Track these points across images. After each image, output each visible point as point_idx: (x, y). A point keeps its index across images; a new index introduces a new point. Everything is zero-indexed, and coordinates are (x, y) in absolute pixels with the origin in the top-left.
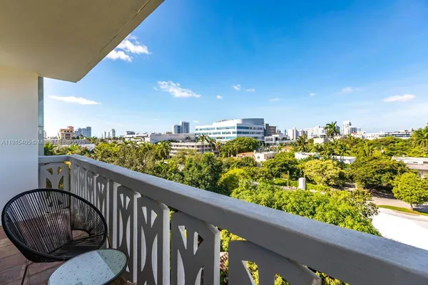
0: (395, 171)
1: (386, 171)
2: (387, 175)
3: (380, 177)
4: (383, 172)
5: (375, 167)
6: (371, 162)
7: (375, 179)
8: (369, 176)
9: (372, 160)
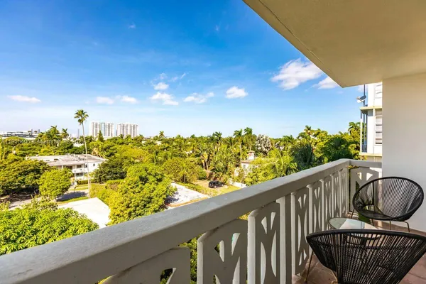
0: (38, 170)
1: (29, 172)
2: (31, 175)
3: (24, 179)
4: (26, 173)
5: (18, 169)
6: (12, 165)
7: (19, 182)
8: (11, 180)
9: (12, 162)
